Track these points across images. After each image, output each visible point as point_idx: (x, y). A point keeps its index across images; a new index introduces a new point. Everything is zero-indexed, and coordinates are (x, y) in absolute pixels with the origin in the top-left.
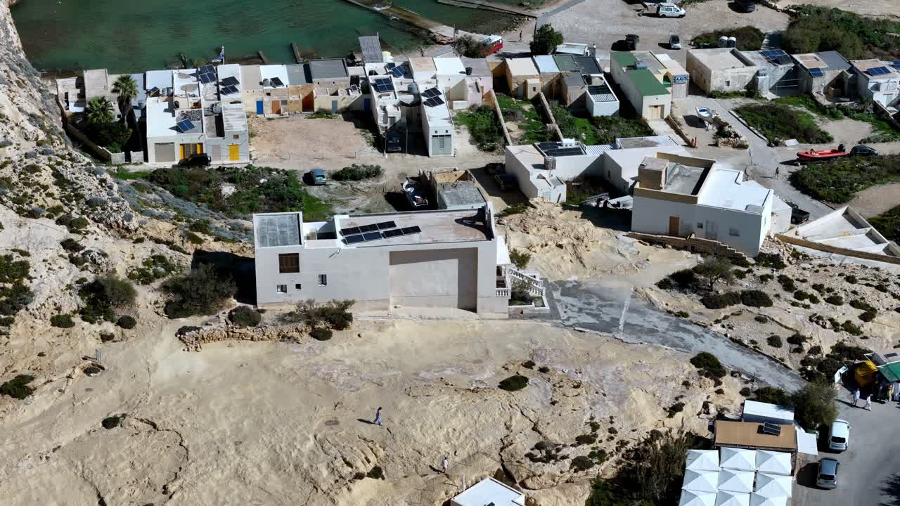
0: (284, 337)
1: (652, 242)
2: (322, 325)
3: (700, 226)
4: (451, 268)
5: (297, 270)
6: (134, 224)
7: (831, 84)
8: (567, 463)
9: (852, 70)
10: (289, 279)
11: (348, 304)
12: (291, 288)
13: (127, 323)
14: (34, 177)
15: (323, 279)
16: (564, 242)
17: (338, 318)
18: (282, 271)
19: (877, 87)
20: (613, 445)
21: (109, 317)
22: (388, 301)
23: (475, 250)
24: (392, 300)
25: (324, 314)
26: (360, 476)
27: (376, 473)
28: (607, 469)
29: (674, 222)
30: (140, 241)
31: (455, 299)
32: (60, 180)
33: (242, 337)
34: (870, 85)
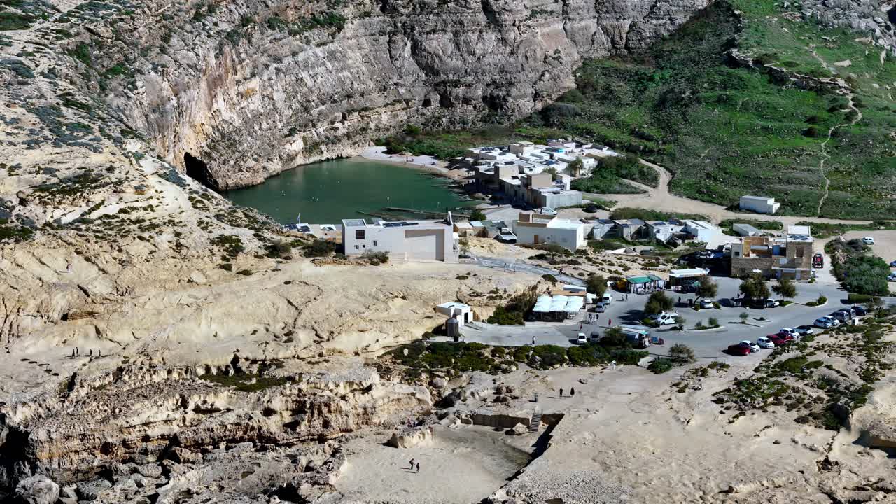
0: (359, 264)
1: (526, 247)
2: (375, 260)
3: (549, 238)
4: (433, 239)
5: (363, 238)
6: (284, 230)
7: (635, 233)
8: (485, 298)
9: (646, 225)
10: (360, 243)
11: (387, 253)
12: (361, 247)
13: (288, 258)
14: (235, 214)
15: (375, 243)
16: (484, 245)
17: (383, 259)
18: (357, 238)
19: (658, 232)
20: (506, 295)
21: (279, 257)
22: (404, 254)
23: (443, 230)
24: (406, 256)
25: (376, 256)
26: (397, 297)
27: (404, 298)
28: (503, 303)
29: (536, 237)
30: (288, 236)
31: (434, 257)
32: (247, 216)
33: (340, 263)
34: (655, 231)
